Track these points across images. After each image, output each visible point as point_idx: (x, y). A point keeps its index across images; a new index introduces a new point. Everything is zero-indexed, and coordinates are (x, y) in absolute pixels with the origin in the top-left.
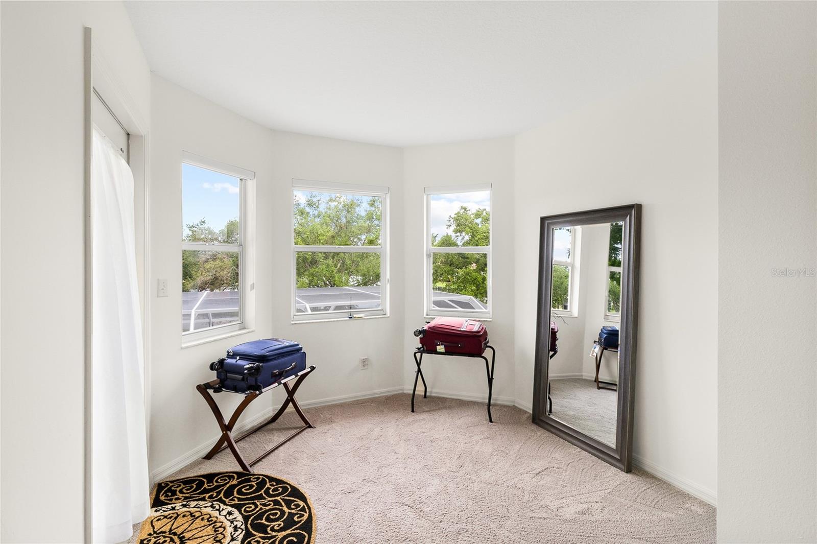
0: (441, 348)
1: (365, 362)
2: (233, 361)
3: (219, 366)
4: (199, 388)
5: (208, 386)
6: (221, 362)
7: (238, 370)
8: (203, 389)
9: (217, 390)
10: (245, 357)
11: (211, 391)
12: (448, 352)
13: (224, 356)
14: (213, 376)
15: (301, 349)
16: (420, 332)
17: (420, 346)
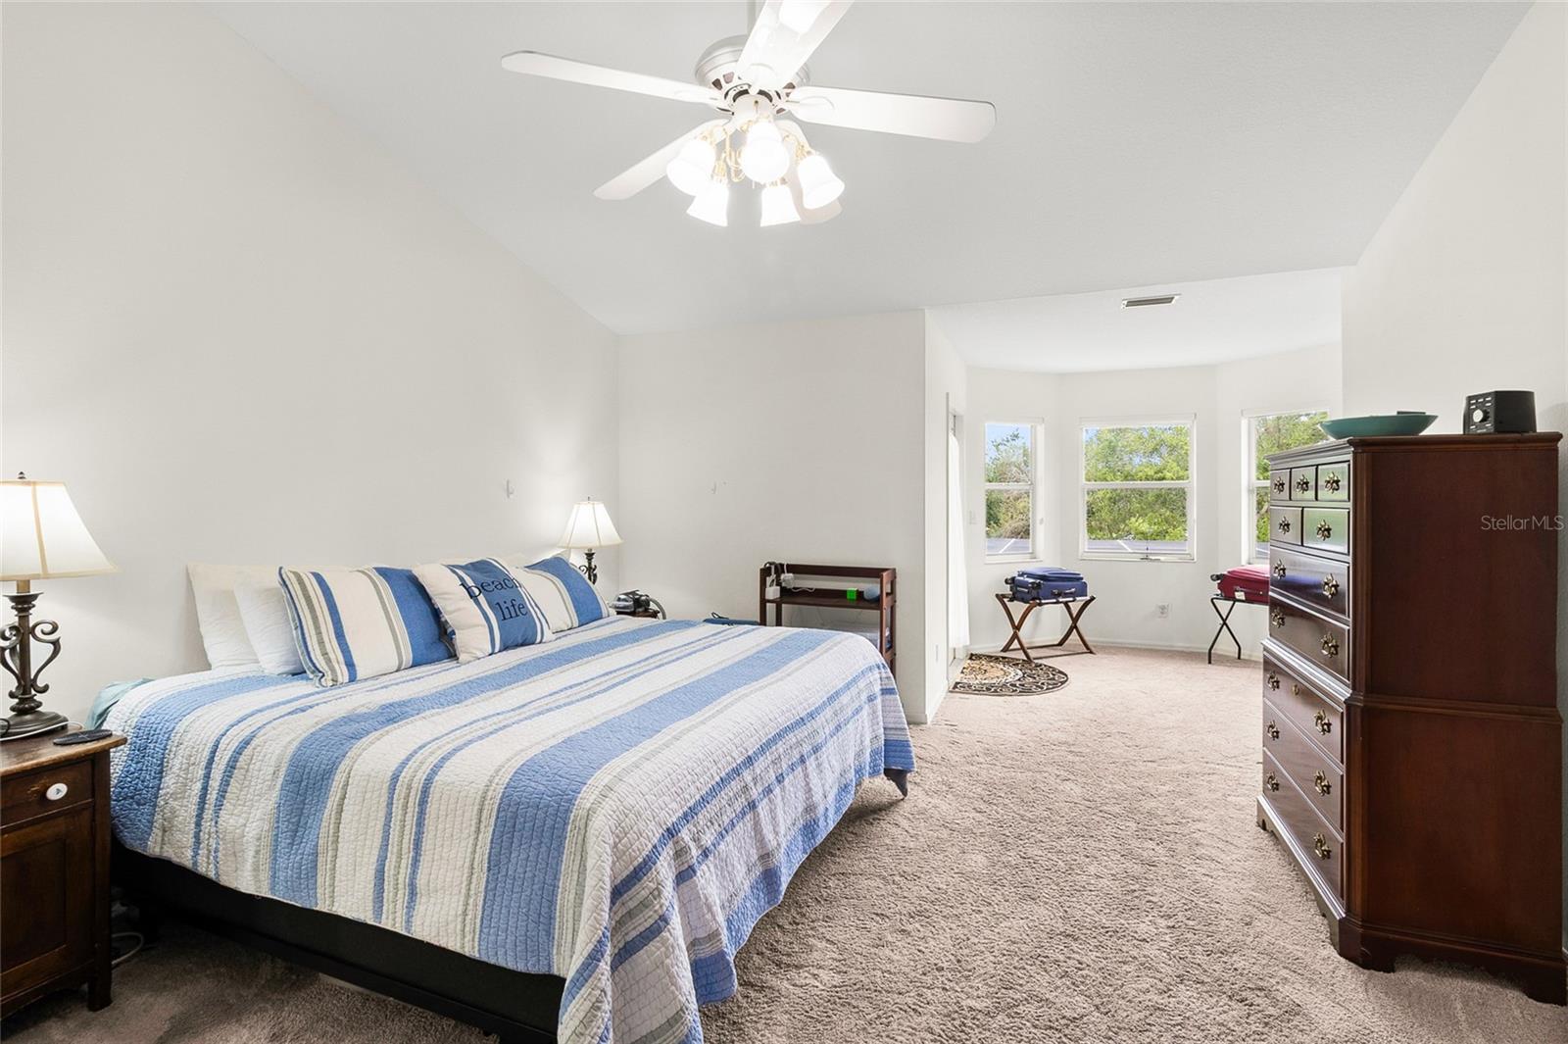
0: (1240, 595)
1: (1163, 609)
2: (1021, 578)
3: (1012, 582)
4: (997, 596)
5: (1004, 596)
6: (1013, 579)
7: (1024, 585)
8: (1000, 597)
9: (1011, 600)
10: (1030, 575)
11: (1005, 600)
12: (1249, 600)
13: (1016, 575)
14: (1007, 590)
15: (1082, 579)
16: (1218, 577)
17: (1219, 592)
